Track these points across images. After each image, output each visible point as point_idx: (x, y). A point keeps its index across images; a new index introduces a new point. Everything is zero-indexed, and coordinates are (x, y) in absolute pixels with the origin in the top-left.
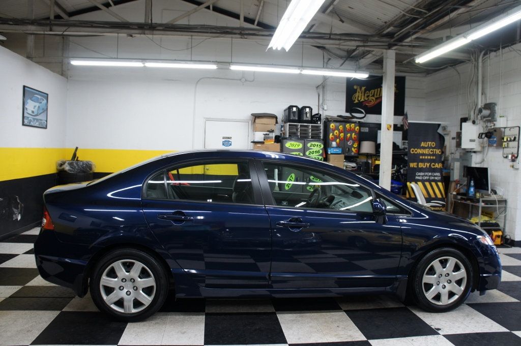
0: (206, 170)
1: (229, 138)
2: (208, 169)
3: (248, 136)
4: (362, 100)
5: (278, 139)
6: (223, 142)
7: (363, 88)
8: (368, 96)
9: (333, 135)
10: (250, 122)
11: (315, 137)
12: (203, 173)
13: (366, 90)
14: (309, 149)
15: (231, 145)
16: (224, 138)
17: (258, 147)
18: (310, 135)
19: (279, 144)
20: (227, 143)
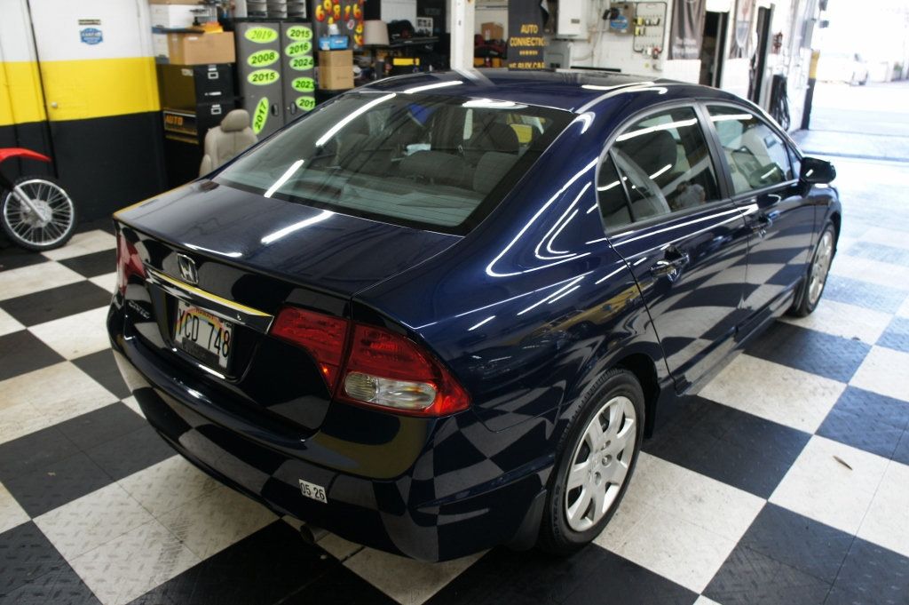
0: (50, 110)
1: (93, 22)
2: (55, 107)
3: (139, 16)
5: (228, 24)
6: (82, 33)
9: (323, 9)
11: (294, 18)
12: (44, 117)
14: (290, 41)
15: (101, 39)
16: (82, 22)
17: (192, 42)
18: (284, 9)
19: (230, 35)
20: (91, 35)
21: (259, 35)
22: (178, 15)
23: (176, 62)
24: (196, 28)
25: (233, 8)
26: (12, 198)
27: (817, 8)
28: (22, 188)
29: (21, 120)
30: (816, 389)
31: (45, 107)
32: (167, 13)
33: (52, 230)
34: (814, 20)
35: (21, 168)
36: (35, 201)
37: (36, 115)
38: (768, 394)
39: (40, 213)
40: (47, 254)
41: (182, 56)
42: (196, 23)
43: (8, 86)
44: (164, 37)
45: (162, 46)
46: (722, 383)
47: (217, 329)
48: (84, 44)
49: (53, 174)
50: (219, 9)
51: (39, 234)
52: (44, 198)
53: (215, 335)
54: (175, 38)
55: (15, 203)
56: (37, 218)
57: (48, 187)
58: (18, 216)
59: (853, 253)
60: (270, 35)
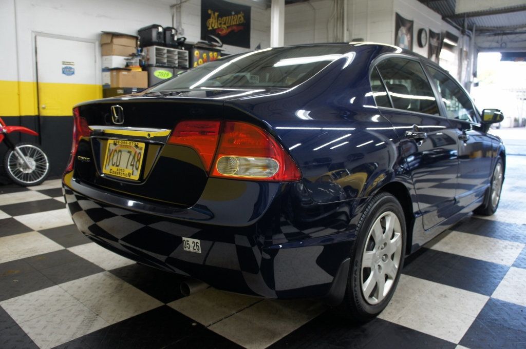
0: (41, 109)
1: (69, 63)
2: (44, 108)
3: (95, 62)
4: (216, 27)
6: (63, 69)
7: (217, 14)
8: (220, 24)
9: (198, 64)
10: (97, 44)
11: (182, 67)
12: (37, 114)
15: (73, 73)
16: (64, 63)
17: (124, 75)
18: (177, 62)
19: (146, 73)
20: (68, 71)
21: (162, 74)
22: (117, 61)
23: (115, 86)
24: (127, 68)
25: (148, 59)
26: (13, 154)
27: (472, 77)
28: (20, 149)
29: (23, 114)
30: (506, 246)
31: (38, 108)
32: (111, 60)
33: (35, 175)
35: (20, 138)
36: (27, 157)
37: (32, 112)
38: (476, 249)
39: (29, 164)
40: (30, 188)
41: (118, 82)
42: (127, 65)
43: (19, 95)
44: (108, 74)
45: (107, 79)
46: (446, 244)
47: (133, 153)
48: (64, 75)
49: (38, 141)
50: (140, 60)
51: (27, 177)
52: (32, 156)
53: (131, 158)
54: (115, 73)
55: (14, 158)
56: (26, 167)
57: (35, 150)
58: (15, 165)
59: (511, 190)
60: (168, 75)
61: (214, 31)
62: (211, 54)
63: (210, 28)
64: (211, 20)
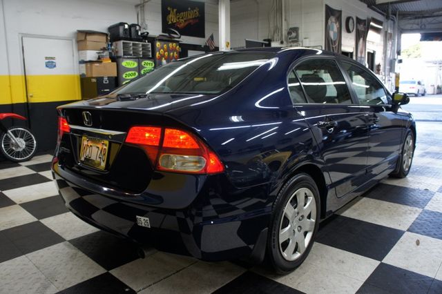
0: (29, 97)
1: (52, 58)
2: (31, 96)
3: (73, 56)
4: (175, 22)
5: (114, 59)
6: (46, 63)
7: (175, 10)
8: (179, 18)
9: (159, 53)
10: (74, 41)
11: (145, 57)
12: (26, 101)
13: (177, 12)
14: (144, 67)
15: (55, 66)
16: (46, 58)
17: (97, 66)
18: (141, 53)
19: (115, 64)
20: (50, 64)
21: (128, 64)
22: (91, 55)
23: (89, 75)
24: (99, 60)
25: (117, 52)
26: (7, 136)
27: (396, 55)
28: (12, 132)
29: (15, 102)
30: (406, 211)
31: (27, 96)
32: (86, 54)
33: (25, 152)
34: (395, 59)
35: (13, 122)
36: (18, 138)
37: (22, 100)
39: (19, 144)
40: (20, 163)
41: (92, 73)
42: (99, 58)
43: (10, 86)
44: (84, 65)
45: (83, 69)
47: (100, 148)
48: (47, 68)
49: (28, 126)
50: (110, 53)
51: (18, 154)
52: (22, 137)
53: (99, 152)
54: (89, 65)
55: (8, 139)
56: (17, 146)
57: (25, 131)
58: (9, 145)
60: (134, 64)
61: (173, 25)
62: (170, 44)
63: (170, 23)
64: (170, 16)
